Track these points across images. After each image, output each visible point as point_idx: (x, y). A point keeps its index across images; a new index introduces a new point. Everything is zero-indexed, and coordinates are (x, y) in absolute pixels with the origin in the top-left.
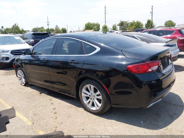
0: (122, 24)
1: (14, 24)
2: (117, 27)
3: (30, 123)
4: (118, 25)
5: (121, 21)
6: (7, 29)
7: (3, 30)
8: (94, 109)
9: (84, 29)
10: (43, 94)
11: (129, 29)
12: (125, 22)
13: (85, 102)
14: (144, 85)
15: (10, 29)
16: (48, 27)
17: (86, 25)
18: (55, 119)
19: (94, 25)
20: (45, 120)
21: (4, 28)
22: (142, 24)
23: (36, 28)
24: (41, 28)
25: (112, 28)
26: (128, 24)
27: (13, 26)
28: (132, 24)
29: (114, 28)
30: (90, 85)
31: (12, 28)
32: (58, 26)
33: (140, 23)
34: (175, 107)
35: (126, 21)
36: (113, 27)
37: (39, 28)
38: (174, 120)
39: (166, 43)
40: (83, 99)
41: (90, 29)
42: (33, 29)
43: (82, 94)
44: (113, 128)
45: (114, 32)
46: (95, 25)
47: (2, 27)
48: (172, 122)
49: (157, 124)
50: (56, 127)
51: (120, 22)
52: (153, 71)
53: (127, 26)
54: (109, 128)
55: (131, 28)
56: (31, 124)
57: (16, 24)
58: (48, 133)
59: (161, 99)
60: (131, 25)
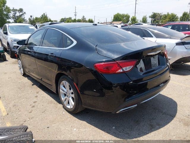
0: (154, 16)
1: (43, 14)
2: (147, 19)
3: (4, 114)
4: (150, 17)
5: (154, 12)
6: (36, 19)
7: (32, 19)
8: (69, 107)
9: (112, 21)
10: (35, 86)
11: (162, 22)
12: (158, 14)
13: (63, 99)
14: (115, 87)
15: (39, 18)
16: (75, 18)
17: (114, 16)
18: (29, 113)
19: (123, 16)
20: (20, 113)
21: (32, 17)
22: (177, 17)
23: (64, 18)
24: (69, 18)
25: (141, 20)
26: (161, 17)
27: (42, 16)
28: (166, 16)
29: (144, 21)
30: (66, 81)
31: (41, 17)
32: (85, 17)
33: (176, 16)
34: (164, 115)
35: (160, 13)
36: (143, 19)
37: (67, 19)
38: (153, 131)
39: (180, 40)
40: (61, 96)
41: (119, 21)
42: (61, 19)
43: (60, 90)
44: (78, 130)
45: (142, 24)
46: (125, 16)
47: (31, 16)
48: (148, 133)
49: (129, 133)
50: (25, 121)
51: (152, 14)
52: (124, 72)
53: (160, 18)
54: (75, 129)
55: (164, 21)
56: (6, 114)
57: (45, 14)
58: (14, 126)
59: (137, 105)
60: (164, 17)
